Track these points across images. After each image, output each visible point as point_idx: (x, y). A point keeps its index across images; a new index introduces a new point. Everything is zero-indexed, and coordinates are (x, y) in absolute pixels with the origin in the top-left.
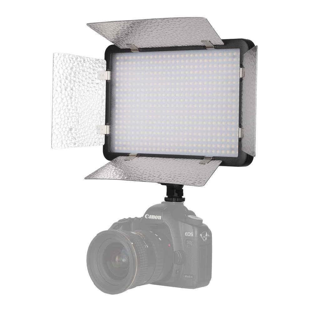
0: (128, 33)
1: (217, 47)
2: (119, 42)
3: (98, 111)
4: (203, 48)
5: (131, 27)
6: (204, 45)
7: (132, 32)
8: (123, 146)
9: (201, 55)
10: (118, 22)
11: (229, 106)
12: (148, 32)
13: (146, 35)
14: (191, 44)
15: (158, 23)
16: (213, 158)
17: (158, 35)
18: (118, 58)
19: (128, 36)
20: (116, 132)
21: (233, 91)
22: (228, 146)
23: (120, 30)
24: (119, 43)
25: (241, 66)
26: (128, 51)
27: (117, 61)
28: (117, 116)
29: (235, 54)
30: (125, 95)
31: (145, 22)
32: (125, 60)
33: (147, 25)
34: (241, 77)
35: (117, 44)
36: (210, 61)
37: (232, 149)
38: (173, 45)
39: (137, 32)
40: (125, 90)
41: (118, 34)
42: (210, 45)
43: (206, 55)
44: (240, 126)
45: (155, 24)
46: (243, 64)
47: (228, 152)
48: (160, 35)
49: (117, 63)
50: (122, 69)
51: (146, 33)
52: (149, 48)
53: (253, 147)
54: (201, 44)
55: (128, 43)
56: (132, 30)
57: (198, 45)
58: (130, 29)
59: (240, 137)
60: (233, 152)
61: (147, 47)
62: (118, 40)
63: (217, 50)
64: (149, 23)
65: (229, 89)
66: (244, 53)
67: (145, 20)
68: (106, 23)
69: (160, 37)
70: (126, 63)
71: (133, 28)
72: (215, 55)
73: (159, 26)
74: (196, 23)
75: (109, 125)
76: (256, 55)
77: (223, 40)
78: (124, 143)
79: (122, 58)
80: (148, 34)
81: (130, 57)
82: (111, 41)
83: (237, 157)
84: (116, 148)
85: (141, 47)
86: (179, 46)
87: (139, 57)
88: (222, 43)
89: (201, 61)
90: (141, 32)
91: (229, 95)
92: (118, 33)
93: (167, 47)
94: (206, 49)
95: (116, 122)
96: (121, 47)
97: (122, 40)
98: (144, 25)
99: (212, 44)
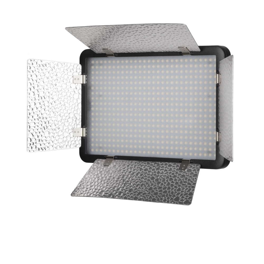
0: (107, 37)
1: (193, 53)
2: (96, 46)
3: (74, 114)
4: (179, 54)
5: (110, 32)
6: (180, 51)
7: (110, 37)
8: (100, 148)
9: (177, 61)
10: (97, 27)
11: (205, 110)
12: (126, 37)
13: (124, 40)
14: (168, 50)
15: (137, 28)
16: (191, 161)
17: (136, 41)
18: (93, 62)
19: (106, 40)
20: (93, 135)
21: (209, 96)
22: (205, 149)
23: (99, 34)
24: (95, 48)
25: (217, 73)
26: (103, 55)
27: (92, 65)
28: (93, 119)
29: (211, 60)
30: (101, 98)
31: (124, 28)
32: (100, 65)
33: (126, 30)
34: (217, 83)
35: (93, 49)
36: (186, 66)
37: (209, 152)
38: (149, 51)
39: (115, 37)
40: (101, 93)
41: (96, 39)
42: (187, 51)
43: (181, 60)
44: (218, 130)
45: (134, 29)
46: (220, 71)
47: (205, 155)
48: (137, 41)
49: (93, 67)
50: (97, 73)
51: (124, 38)
52: (125, 53)
53: (231, 152)
54: (178, 50)
55: (104, 48)
56: (110, 35)
57: (174, 51)
58: (108, 34)
59: (217, 141)
60: (210, 155)
61: (123, 52)
62: (95, 44)
63: (193, 56)
64: (128, 28)
65: (205, 94)
66: (220, 61)
67: (125, 25)
68: (86, 28)
69: (137, 42)
70: (101, 67)
71: (112, 33)
72: (191, 60)
73: (138, 31)
74: (175, 29)
75: (85, 128)
76: (232, 64)
77: (200, 47)
78: (101, 145)
79: (97, 62)
80: (126, 39)
81: (105, 62)
82: (87, 46)
83: (214, 160)
84: (92, 150)
85: (117, 52)
86: (155, 51)
87: (114, 62)
88: (199, 50)
89: (177, 66)
90: (119, 37)
91: (205, 99)
92: (96, 37)
93: (144, 53)
94: (182, 55)
95: (93, 124)
96: (97, 52)
97: (99, 45)
98: (123, 30)
99: (188, 50)
